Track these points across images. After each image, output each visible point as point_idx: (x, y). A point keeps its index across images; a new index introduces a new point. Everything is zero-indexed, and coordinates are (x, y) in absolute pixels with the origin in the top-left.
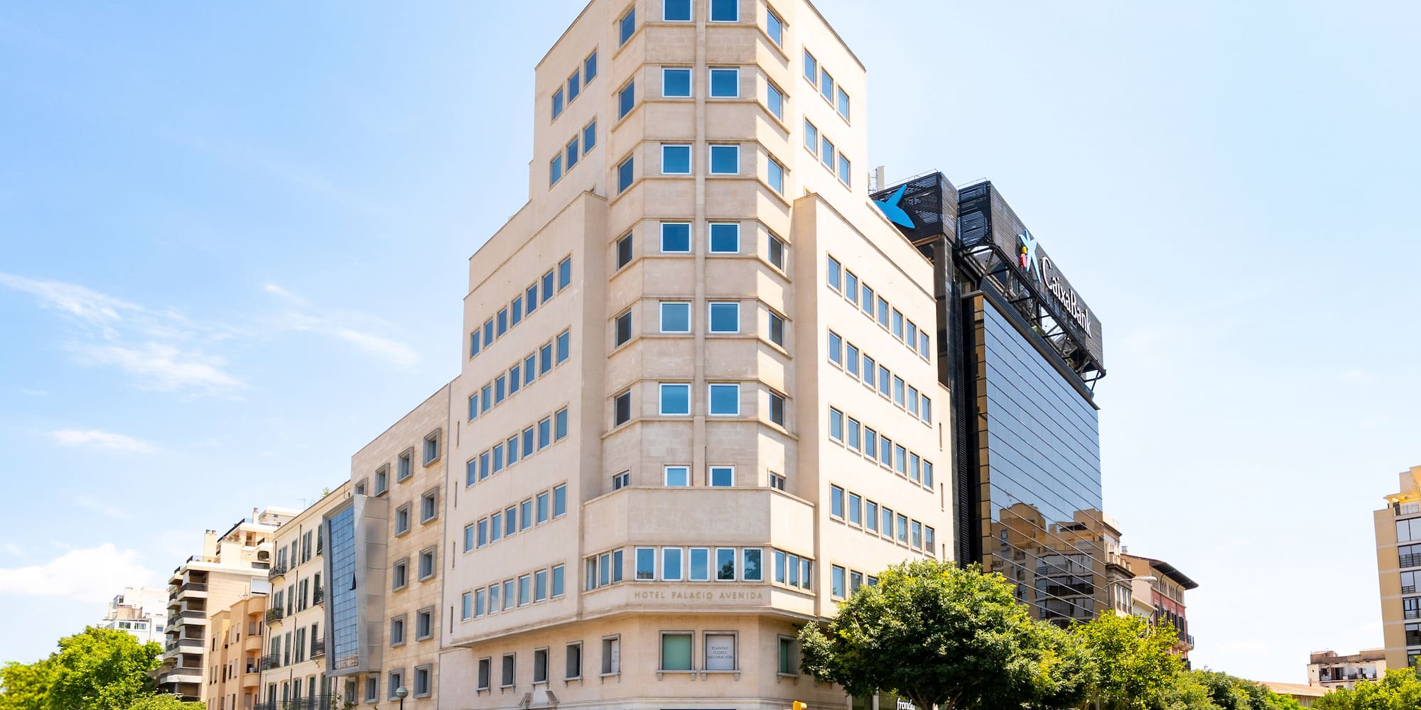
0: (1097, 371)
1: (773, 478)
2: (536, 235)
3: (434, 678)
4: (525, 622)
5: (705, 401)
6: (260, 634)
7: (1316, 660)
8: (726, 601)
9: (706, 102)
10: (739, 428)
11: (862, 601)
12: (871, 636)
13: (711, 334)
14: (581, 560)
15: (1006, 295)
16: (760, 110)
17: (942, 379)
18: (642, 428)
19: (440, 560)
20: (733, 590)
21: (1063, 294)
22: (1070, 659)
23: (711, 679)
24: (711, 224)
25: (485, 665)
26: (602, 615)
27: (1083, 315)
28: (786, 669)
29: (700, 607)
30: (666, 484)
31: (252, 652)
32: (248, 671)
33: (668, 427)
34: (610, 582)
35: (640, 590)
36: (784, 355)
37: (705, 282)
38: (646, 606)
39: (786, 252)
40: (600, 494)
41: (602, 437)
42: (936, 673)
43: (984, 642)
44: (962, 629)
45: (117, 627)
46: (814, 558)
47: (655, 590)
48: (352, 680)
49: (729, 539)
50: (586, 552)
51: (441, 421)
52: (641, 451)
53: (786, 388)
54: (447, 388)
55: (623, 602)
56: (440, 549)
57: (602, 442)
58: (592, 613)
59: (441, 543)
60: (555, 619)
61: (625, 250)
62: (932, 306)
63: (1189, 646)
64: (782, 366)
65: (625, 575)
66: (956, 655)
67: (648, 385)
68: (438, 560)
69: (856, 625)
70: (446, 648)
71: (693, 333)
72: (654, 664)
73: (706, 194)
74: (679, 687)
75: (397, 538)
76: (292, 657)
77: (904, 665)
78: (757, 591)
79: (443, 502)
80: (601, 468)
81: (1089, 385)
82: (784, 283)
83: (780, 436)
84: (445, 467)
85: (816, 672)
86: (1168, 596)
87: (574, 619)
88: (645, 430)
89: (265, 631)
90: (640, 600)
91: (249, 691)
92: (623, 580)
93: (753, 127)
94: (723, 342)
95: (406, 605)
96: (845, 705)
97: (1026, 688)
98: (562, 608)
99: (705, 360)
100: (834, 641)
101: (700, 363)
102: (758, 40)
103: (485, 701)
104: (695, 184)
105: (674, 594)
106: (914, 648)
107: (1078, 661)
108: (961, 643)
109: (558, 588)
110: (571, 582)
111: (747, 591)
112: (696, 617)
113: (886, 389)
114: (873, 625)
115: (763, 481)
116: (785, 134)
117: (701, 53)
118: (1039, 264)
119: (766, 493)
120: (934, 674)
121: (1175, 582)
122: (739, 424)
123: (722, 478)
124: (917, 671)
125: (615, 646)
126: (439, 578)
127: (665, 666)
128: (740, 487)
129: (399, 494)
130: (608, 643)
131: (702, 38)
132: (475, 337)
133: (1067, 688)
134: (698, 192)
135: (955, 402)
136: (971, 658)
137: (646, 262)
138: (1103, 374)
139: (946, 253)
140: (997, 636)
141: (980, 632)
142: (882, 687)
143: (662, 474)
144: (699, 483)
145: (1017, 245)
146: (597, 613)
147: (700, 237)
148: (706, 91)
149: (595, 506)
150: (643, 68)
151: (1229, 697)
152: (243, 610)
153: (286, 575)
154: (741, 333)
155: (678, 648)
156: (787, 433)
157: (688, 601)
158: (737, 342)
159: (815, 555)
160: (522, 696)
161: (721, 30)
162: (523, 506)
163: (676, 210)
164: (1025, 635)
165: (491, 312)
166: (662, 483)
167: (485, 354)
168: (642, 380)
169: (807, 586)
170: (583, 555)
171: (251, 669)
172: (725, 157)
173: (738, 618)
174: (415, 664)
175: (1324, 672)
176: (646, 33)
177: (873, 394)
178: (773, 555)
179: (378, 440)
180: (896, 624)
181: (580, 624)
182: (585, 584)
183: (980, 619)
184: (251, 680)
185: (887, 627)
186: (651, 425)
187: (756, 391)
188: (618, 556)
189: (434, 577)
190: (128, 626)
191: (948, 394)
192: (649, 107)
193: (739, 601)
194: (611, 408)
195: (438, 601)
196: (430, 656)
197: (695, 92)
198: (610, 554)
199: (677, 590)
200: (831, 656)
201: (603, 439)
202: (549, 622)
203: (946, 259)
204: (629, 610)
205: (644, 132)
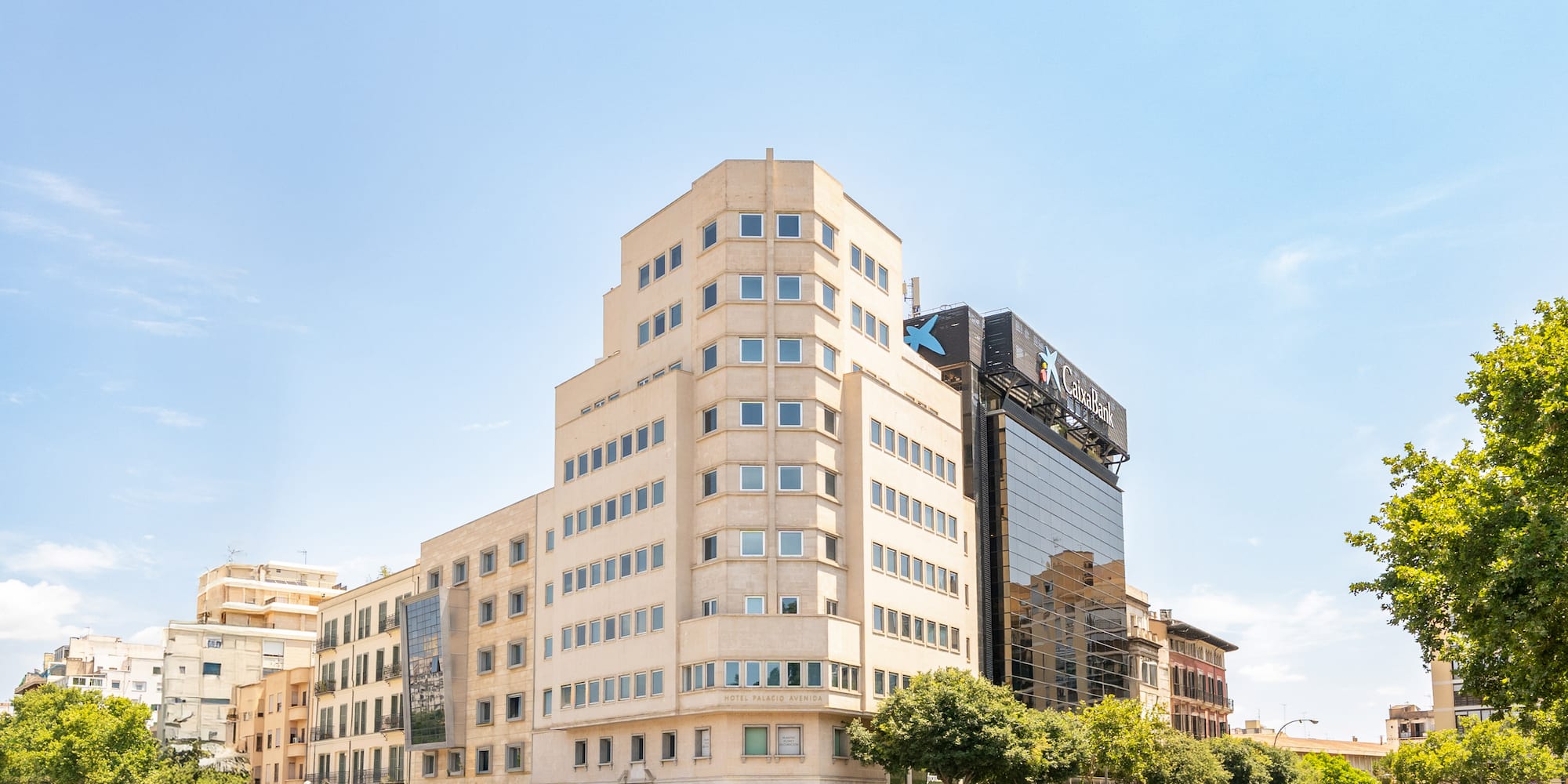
0: (1121, 455)
1: (828, 603)
2: (629, 393)
3: (526, 755)
4: (626, 714)
5: (776, 546)
6: (304, 704)
7: (1395, 715)
8: (794, 703)
9: (775, 304)
10: (802, 565)
11: (897, 702)
12: (904, 730)
13: (781, 492)
14: (678, 668)
15: (1030, 401)
16: (818, 309)
17: (968, 494)
18: (728, 566)
19: (530, 652)
20: (799, 694)
21: (1084, 395)
22: (1067, 740)
23: (782, 762)
24: (779, 403)
25: (581, 747)
26: (697, 712)
27: (1105, 409)
28: (839, 753)
29: (774, 707)
30: (746, 612)
31: (295, 722)
32: (292, 742)
33: (747, 565)
34: (704, 686)
35: (729, 694)
36: (836, 504)
37: (775, 451)
38: (734, 707)
39: (837, 419)
40: (691, 617)
41: (692, 568)
42: (954, 758)
43: (989, 734)
44: (973, 725)
45: (71, 684)
46: (860, 665)
47: (740, 694)
48: (432, 754)
49: (795, 655)
50: (681, 661)
51: (529, 527)
52: (727, 585)
53: (838, 529)
54: (534, 498)
55: (716, 703)
56: (530, 642)
57: (692, 573)
58: (688, 710)
59: (531, 636)
60: (655, 713)
61: (710, 420)
62: (958, 438)
63: (1226, 709)
64: (834, 513)
65: (716, 683)
66: (968, 745)
67: (731, 532)
68: (528, 651)
69: (892, 722)
70: (539, 730)
71: (766, 491)
72: (739, 751)
73: (776, 379)
74: (757, 766)
75: (479, 628)
76: (350, 728)
77: (929, 751)
78: (818, 695)
79: (531, 600)
80: (691, 593)
81: (1114, 468)
82: (836, 445)
83: (834, 570)
84: (533, 569)
85: (862, 758)
86: (1204, 660)
87: (673, 714)
88: (729, 568)
89: (311, 702)
90: (729, 702)
91: (292, 761)
92: (715, 686)
93: (812, 325)
94: (789, 498)
95: (492, 688)
96: (884, 779)
97: (1023, 768)
98: (664, 704)
99: (776, 512)
100: (875, 733)
101: (772, 516)
102: (816, 253)
103: (581, 776)
104: (767, 372)
105: (755, 697)
106: (936, 739)
107: (1074, 742)
108: (971, 735)
109: (658, 688)
110: (670, 683)
111: (810, 694)
112: (770, 714)
113: (918, 518)
114: (905, 722)
115: (821, 609)
116: (836, 321)
117: (771, 265)
118: (1059, 373)
119: (823, 619)
120: (952, 758)
121: (1213, 646)
122: (802, 563)
123: (791, 608)
124: (939, 756)
125: (705, 735)
126: (530, 666)
127: (747, 752)
128: (804, 615)
129: (480, 587)
130: (699, 732)
131: (771, 252)
132: (569, 466)
133: (1063, 764)
134: (769, 378)
135: (979, 512)
136: (980, 747)
137: (729, 433)
138: (1128, 459)
139: (972, 378)
140: (999, 730)
141: (986, 726)
142: (913, 765)
143: (743, 603)
144: (773, 610)
145: (1037, 362)
146: (693, 710)
147: (771, 413)
148: (775, 295)
149: (688, 626)
150: (724, 275)
151: (1244, 764)
152: (285, 680)
153: (337, 648)
154: (803, 491)
155: (757, 738)
156: (838, 566)
157: (765, 703)
158: (800, 497)
159: (861, 663)
160: (620, 773)
161: (786, 245)
162: (622, 618)
163: (752, 392)
164: (1022, 728)
165: (587, 446)
166: (743, 611)
167: (578, 482)
168: (727, 529)
169: (855, 688)
170: (679, 663)
171: (295, 739)
172: (790, 348)
173: (803, 714)
174: (504, 742)
175: (1403, 728)
176: (727, 247)
177: (907, 525)
178: (830, 667)
179: (453, 533)
180: (923, 721)
181: (678, 717)
182: (681, 687)
183: (987, 717)
184: (296, 750)
185: (916, 723)
186: (734, 564)
187: (816, 537)
188: (711, 668)
189: (524, 666)
190: (83, 682)
191: (974, 505)
192: (731, 308)
193: (804, 702)
194: (700, 546)
195: (529, 687)
196: (521, 735)
197: (766, 296)
198: (704, 665)
199: (756, 694)
200: (873, 745)
201: (692, 570)
202: (648, 714)
203: (972, 383)
204: (721, 710)
205: (726, 327)
